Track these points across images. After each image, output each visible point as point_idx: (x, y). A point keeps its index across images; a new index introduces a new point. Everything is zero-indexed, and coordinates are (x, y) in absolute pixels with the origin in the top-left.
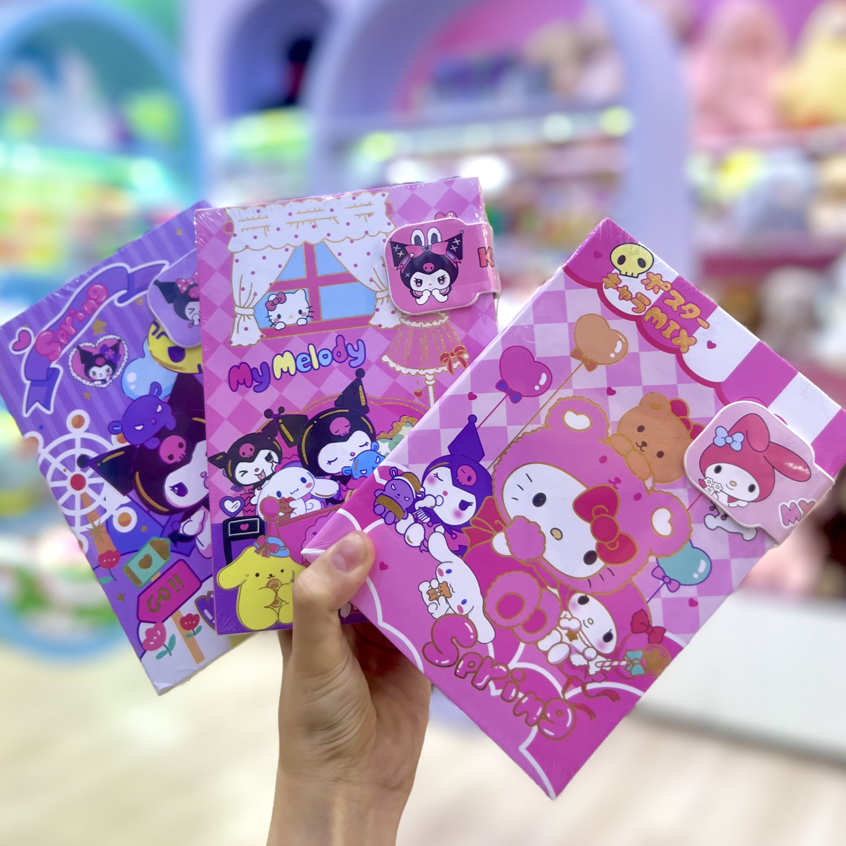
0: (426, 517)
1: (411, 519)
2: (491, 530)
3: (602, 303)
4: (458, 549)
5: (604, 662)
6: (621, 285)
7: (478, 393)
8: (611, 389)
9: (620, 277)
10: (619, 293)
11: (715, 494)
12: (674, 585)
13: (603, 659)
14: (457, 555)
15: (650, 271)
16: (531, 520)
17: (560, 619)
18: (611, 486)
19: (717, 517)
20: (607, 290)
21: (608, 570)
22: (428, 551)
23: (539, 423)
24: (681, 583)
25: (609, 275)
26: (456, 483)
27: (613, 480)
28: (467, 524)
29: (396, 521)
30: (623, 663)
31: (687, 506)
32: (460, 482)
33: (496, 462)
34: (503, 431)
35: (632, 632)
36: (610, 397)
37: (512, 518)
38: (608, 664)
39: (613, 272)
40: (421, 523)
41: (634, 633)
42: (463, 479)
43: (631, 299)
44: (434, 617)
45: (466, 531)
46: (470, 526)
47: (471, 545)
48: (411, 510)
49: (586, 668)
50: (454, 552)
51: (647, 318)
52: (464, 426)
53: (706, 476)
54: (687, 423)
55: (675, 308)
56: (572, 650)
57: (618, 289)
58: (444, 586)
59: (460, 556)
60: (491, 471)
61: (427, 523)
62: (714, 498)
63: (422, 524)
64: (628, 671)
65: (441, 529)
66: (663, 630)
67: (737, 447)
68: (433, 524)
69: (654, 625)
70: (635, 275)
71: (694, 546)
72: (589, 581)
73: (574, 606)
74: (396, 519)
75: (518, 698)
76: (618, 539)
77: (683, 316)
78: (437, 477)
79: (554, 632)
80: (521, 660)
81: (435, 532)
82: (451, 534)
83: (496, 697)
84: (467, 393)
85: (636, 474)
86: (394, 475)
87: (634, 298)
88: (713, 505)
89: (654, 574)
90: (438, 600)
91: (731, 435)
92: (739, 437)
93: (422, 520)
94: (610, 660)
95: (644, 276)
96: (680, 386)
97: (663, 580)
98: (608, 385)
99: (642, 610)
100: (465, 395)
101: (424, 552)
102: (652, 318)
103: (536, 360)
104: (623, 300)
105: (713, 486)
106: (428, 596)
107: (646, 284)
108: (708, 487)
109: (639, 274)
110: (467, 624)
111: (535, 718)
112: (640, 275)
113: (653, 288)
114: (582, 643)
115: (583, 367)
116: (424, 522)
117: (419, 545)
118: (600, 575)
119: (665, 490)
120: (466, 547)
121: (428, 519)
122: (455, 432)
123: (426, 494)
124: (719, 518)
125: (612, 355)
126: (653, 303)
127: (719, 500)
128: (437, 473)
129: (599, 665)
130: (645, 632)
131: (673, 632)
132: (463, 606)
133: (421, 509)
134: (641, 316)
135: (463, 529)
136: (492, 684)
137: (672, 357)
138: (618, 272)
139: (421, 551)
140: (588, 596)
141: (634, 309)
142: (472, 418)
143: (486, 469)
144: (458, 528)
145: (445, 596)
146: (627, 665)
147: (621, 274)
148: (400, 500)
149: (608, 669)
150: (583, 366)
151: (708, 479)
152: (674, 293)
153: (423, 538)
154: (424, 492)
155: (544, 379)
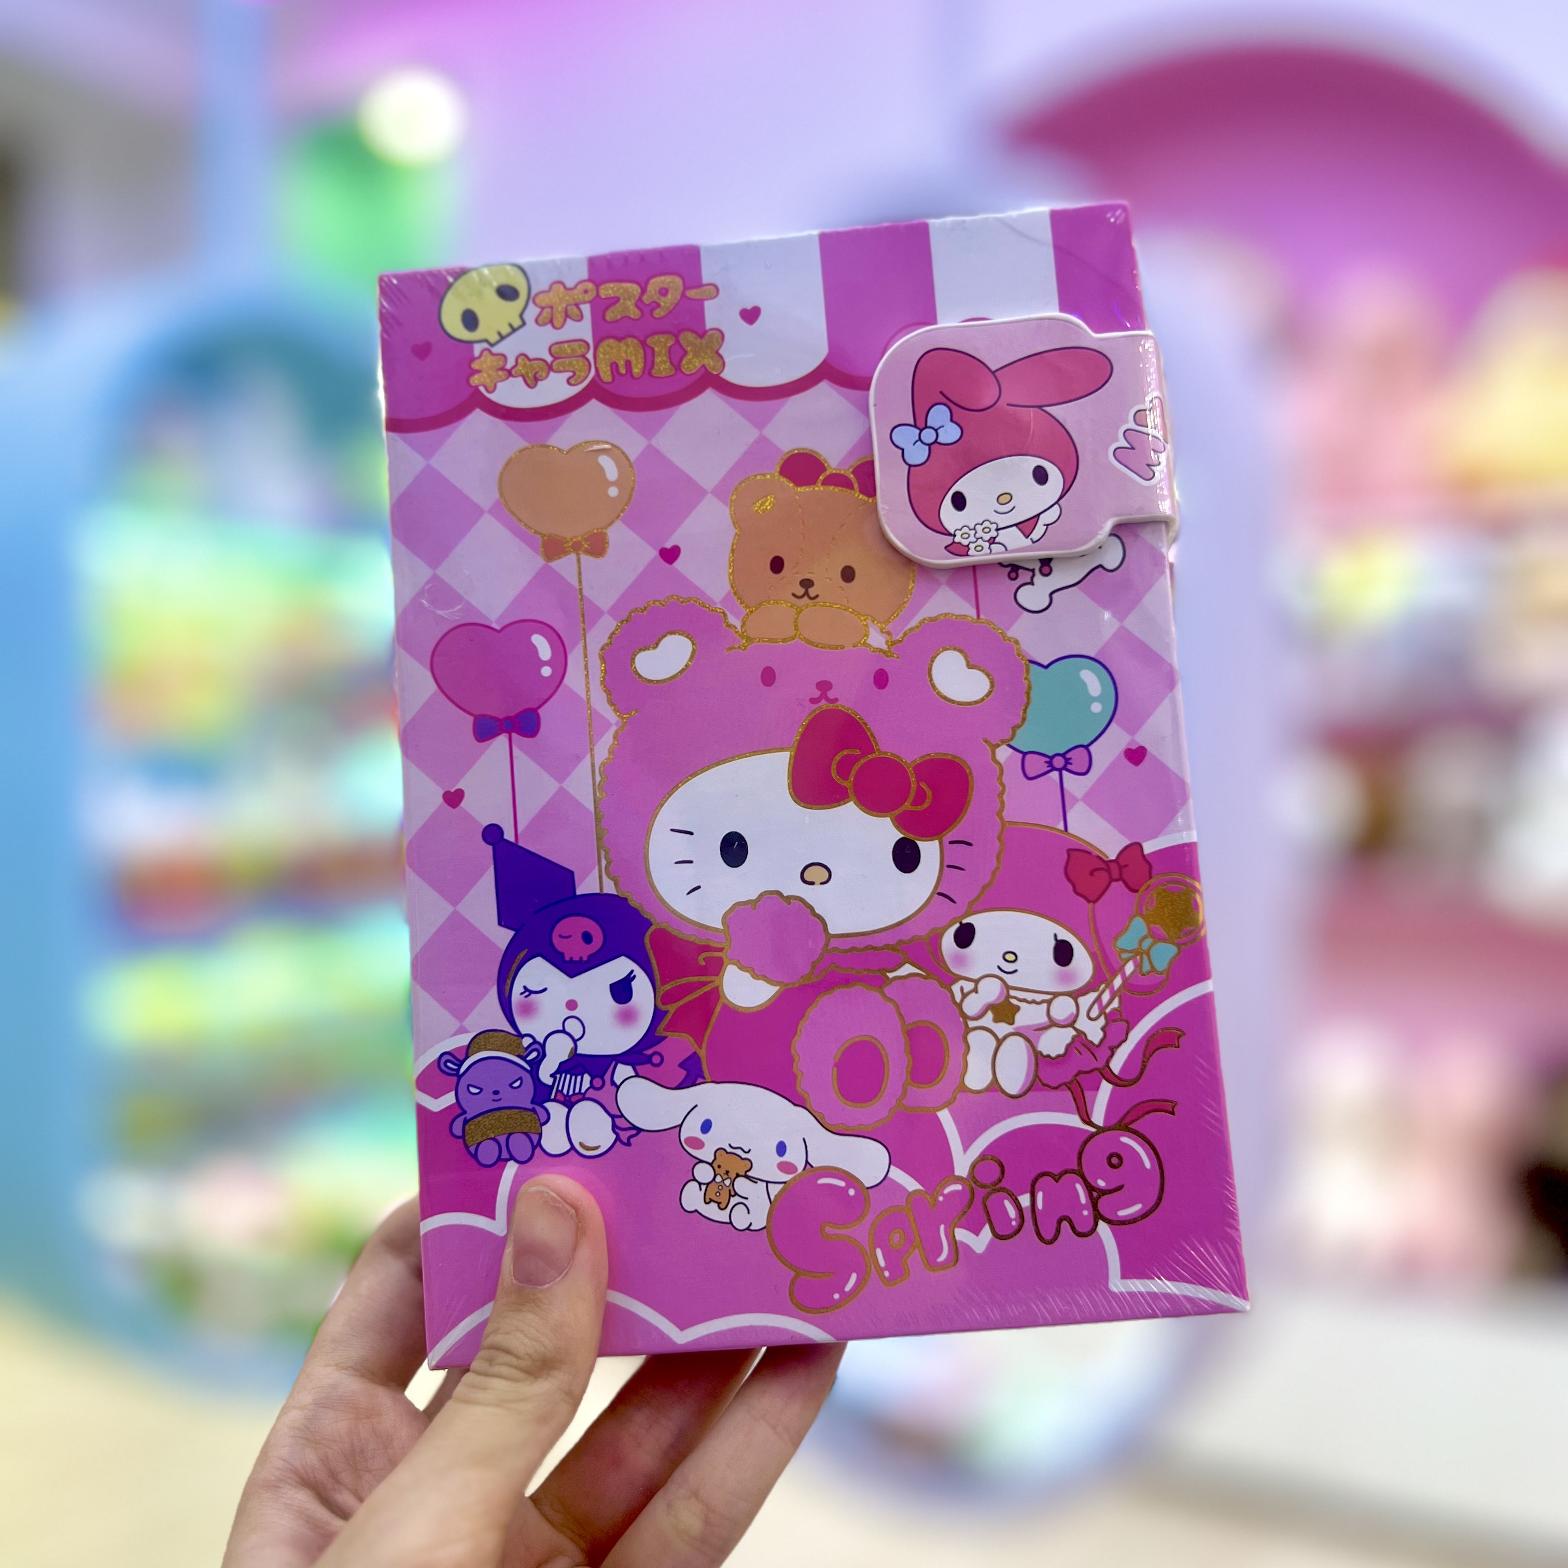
0: (579, 1078)
1: (556, 1110)
2: (704, 984)
3: (510, 422)
4: (683, 1073)
5: (1098, 1000)
6: (510, 364)
7: (458, 781)
8: (666, 549)
9: (495, 350)
10: (520, 379)
11: (993, 546)
12: (1078, 758)
13: (1092, 996)
14: (694, 1084)
15: (533, 293)
16: (754, 897)
17: (959, 1006)
18: (824, 705)
19: (1035, 580)
20: (496, 392)
21: (955, 845)
22: (639, 1130)
23: (608, 725)
24: (1086, 743)
25: (475, 365)
26: (572, 968)
27: (817, 694)
28: (658, 1015)
29: (535, 1143)
30: (1129, 968)
31: (973, 613)
32: (578, 959)
33: (604, 863)
34: (562, 798)
35: (1091, 905)
36: (678, 564)
37: (721, 927)
38: (1106, 997)
39: (477, 353)
40: (581, 1097)
41: (1095, 902)
42: (575, 950)
43: (550, 368)
44: (757, 1228)
45: (666, 1029)
46: (666, 1012)
47: (699, 1042)
48: (542, 1094)
49: (1080, 1038)
50: (682, 1086)
51: (607, 377)
52: (492, 861)
53: (952, 532)
54: (838, 480)
55: (634, 313)
56: (1029, 1036)
57: (513, 372)
58: (722, 1159)
59: (699, 1080)
60: (610, 888)
61: (592, 1086)
62: (997, 554)
63: (583, 1097)
64: (1148, 973)
65: (623, 1071)
66: (1136, 847)
67: (950, 433)
68: (602, 1077)
69: (1113, 857)
70: (517, 323)
71: (1046, 663)
72: (940, 893)
73: (960, 961)
74: (533, 1136)
75: (1027, 1208)
76: (919, 780)
77: (658, 313)
78: (531, 992)
79: (972, 1037)
80: (966, 1145)
81: (618, 1087)
82: (648, 1060)
83: (990, 1247)
84: (440, 800)
85: (843, 647)
86: (455, 1067)
87: (552, 362)
88: (1009, 569)
89: (1031, 775)
90: (736, 1194)
91: (924, 426)
92: (939, 415)
93: (577, 1091)
94: (1103, 986)
95: (532, 312)
96: (769, 432)
97: (1053, 769)
98: (654, 547)
99: (1069, 851)
100: (440, 807)
101: (632, 1140)
102: (614, 366)
103: (497, 627)
104: (540, 383)
105: (977, 536)
106: (714, 1206)
107: (548, 319)
108: (972, 546)
109: (521, 316)
110: (822, 1181)
111: (1085, 1213)
112: (525, 316)
113: (567, 316)
114: (1034, 1005)
115: (586, 559)
116: (583, 1091)
117: (614, 1136)
118: (948, 866)
119: (914, 623)
120: (695, 1053)
121: (587, 1078)
122: (487, 884)
123: (541, 1041)
124: (1038, 578)
125: (613, 492)
126: (590, 341)
127: (1009, 548)
128: (525, 987)
129: (1095, 1013)
130: (1112, 880)
131: (1154, 835)
132: (787, 1158)
133: (558, 1076)
134: (593, 381)
135: (660, 1032)
136: (962, 1235)
137: (709, 398)
138: (485, 345)
139: (628, 1144)
140: (965, 921)
141: (572, 381)
142: (492, 834)
143: (598, 891)
144: (651, 1038)
145: (740, 1174)
146: (1138, 966)
147: (492, 345)
148: (508, 1098)
149: (1115, 1004)
150: (583, 557)
151: (958, 533)
152: (608, 290)
153: (609, 1119)
154: (535, 1041)
155: (543, 646)
